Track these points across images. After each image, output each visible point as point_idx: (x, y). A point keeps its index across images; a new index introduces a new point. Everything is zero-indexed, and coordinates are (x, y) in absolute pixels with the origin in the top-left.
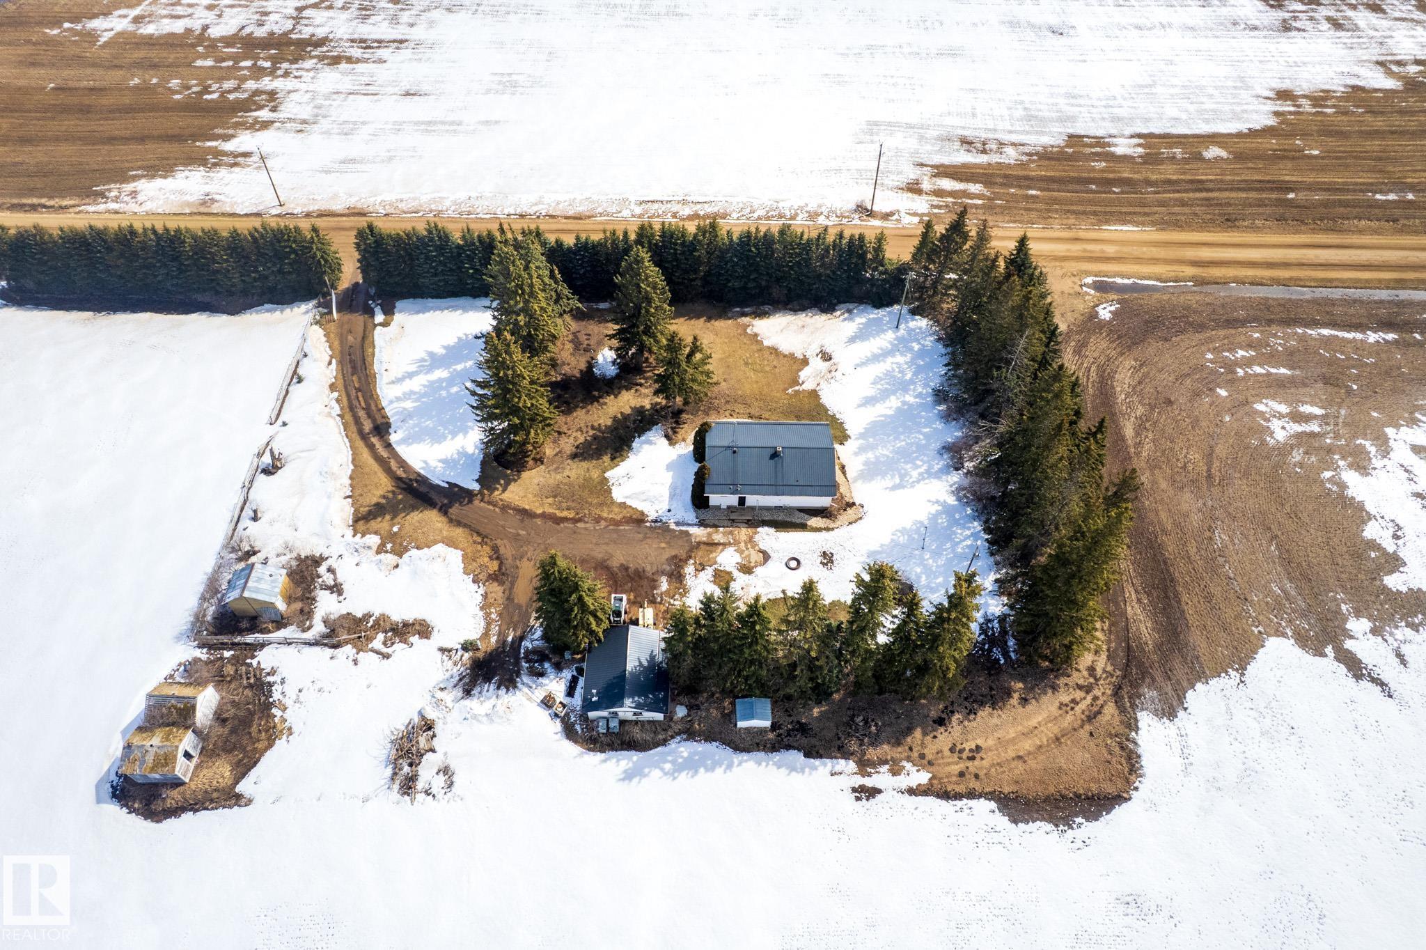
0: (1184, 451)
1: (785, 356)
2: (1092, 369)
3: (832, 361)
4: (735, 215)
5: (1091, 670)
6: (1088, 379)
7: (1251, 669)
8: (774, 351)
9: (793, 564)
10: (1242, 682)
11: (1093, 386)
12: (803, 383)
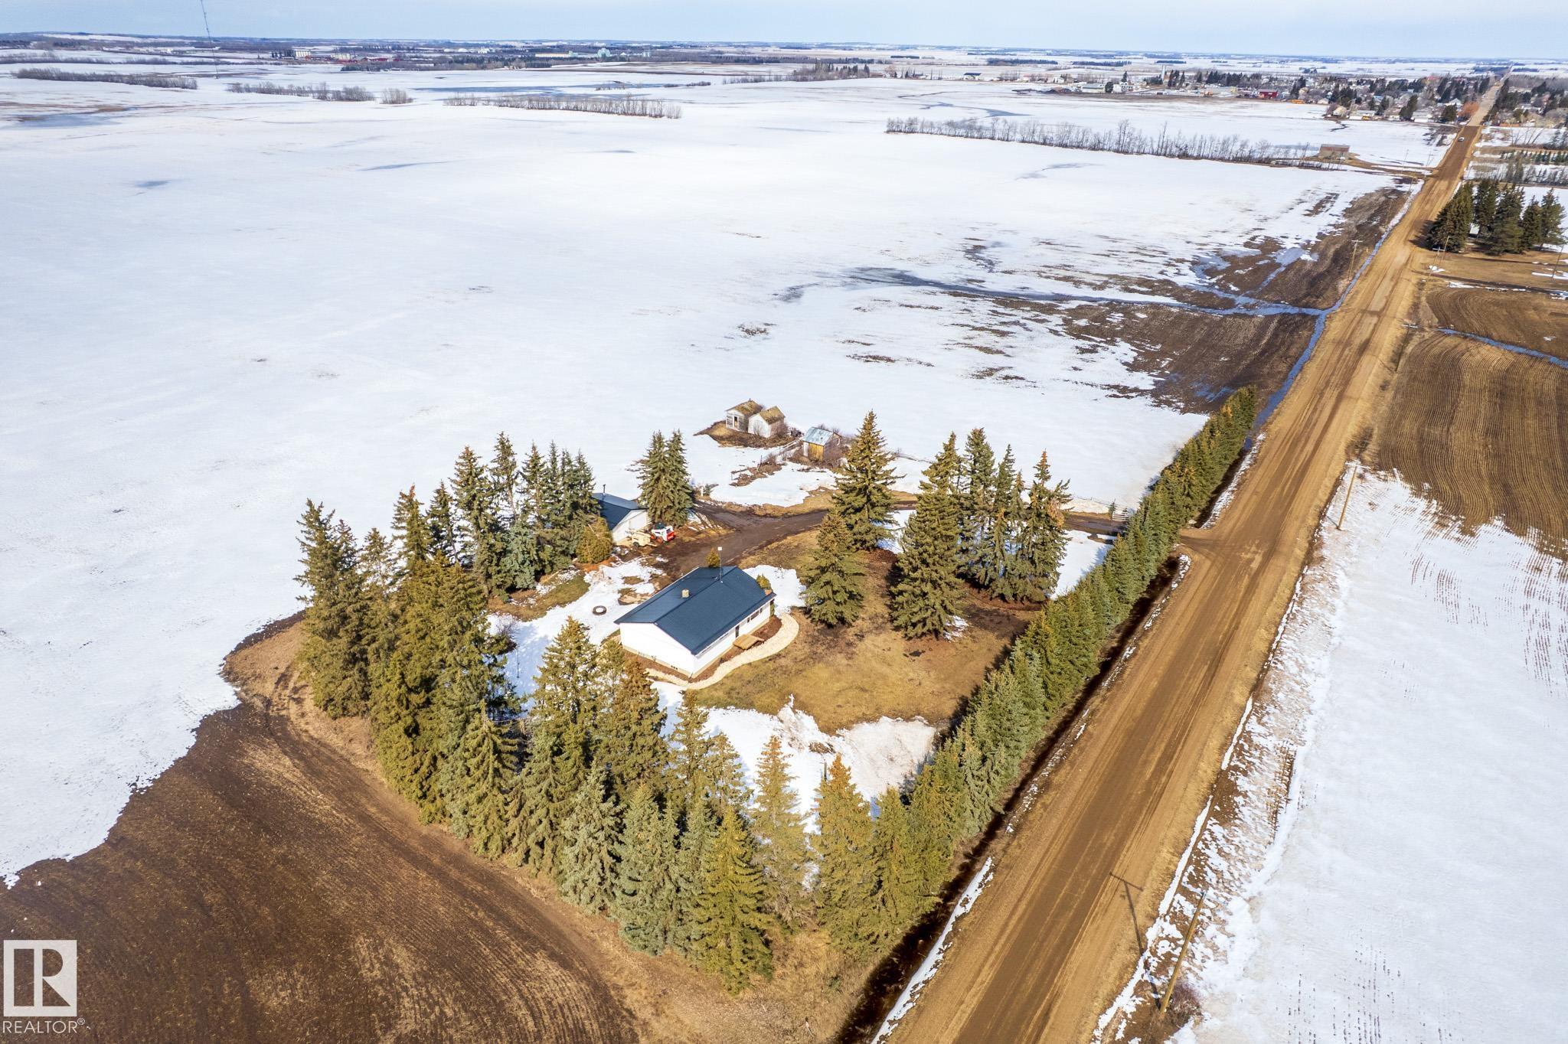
0: (299, 993)
1: (852, 722)
2: (531, 1024)
3: (807, 749)
4: (1218, 830)
5: (299, 701)
6: (522, 997)
7: (124, 799)
8: (872, 719)
9: (599, 610)
10: (134, 784)
11: (505, 991)
12: (795, 713)
